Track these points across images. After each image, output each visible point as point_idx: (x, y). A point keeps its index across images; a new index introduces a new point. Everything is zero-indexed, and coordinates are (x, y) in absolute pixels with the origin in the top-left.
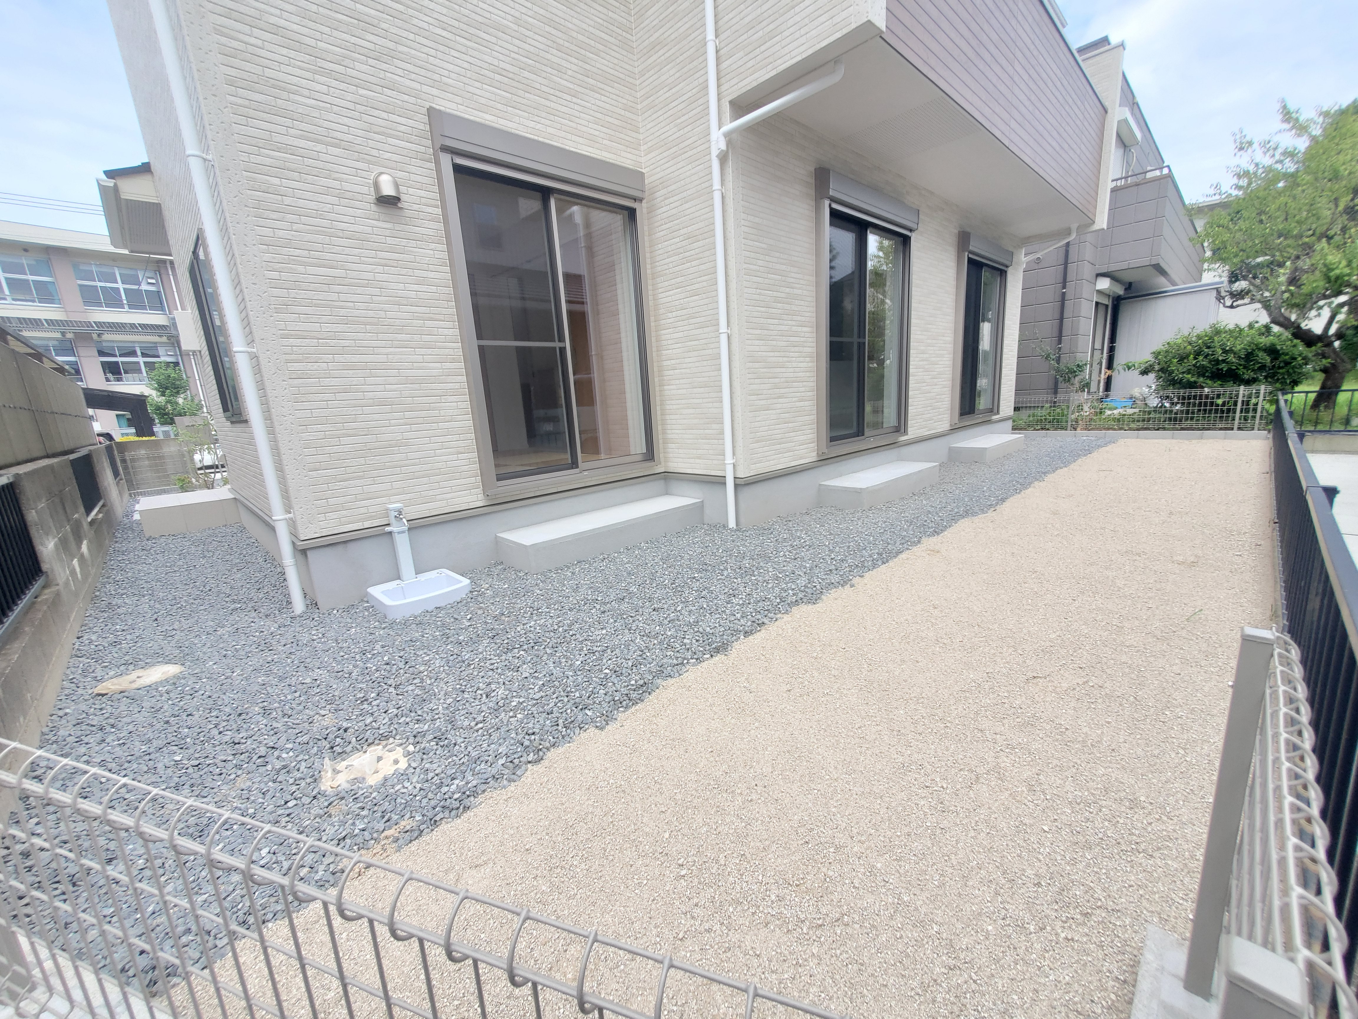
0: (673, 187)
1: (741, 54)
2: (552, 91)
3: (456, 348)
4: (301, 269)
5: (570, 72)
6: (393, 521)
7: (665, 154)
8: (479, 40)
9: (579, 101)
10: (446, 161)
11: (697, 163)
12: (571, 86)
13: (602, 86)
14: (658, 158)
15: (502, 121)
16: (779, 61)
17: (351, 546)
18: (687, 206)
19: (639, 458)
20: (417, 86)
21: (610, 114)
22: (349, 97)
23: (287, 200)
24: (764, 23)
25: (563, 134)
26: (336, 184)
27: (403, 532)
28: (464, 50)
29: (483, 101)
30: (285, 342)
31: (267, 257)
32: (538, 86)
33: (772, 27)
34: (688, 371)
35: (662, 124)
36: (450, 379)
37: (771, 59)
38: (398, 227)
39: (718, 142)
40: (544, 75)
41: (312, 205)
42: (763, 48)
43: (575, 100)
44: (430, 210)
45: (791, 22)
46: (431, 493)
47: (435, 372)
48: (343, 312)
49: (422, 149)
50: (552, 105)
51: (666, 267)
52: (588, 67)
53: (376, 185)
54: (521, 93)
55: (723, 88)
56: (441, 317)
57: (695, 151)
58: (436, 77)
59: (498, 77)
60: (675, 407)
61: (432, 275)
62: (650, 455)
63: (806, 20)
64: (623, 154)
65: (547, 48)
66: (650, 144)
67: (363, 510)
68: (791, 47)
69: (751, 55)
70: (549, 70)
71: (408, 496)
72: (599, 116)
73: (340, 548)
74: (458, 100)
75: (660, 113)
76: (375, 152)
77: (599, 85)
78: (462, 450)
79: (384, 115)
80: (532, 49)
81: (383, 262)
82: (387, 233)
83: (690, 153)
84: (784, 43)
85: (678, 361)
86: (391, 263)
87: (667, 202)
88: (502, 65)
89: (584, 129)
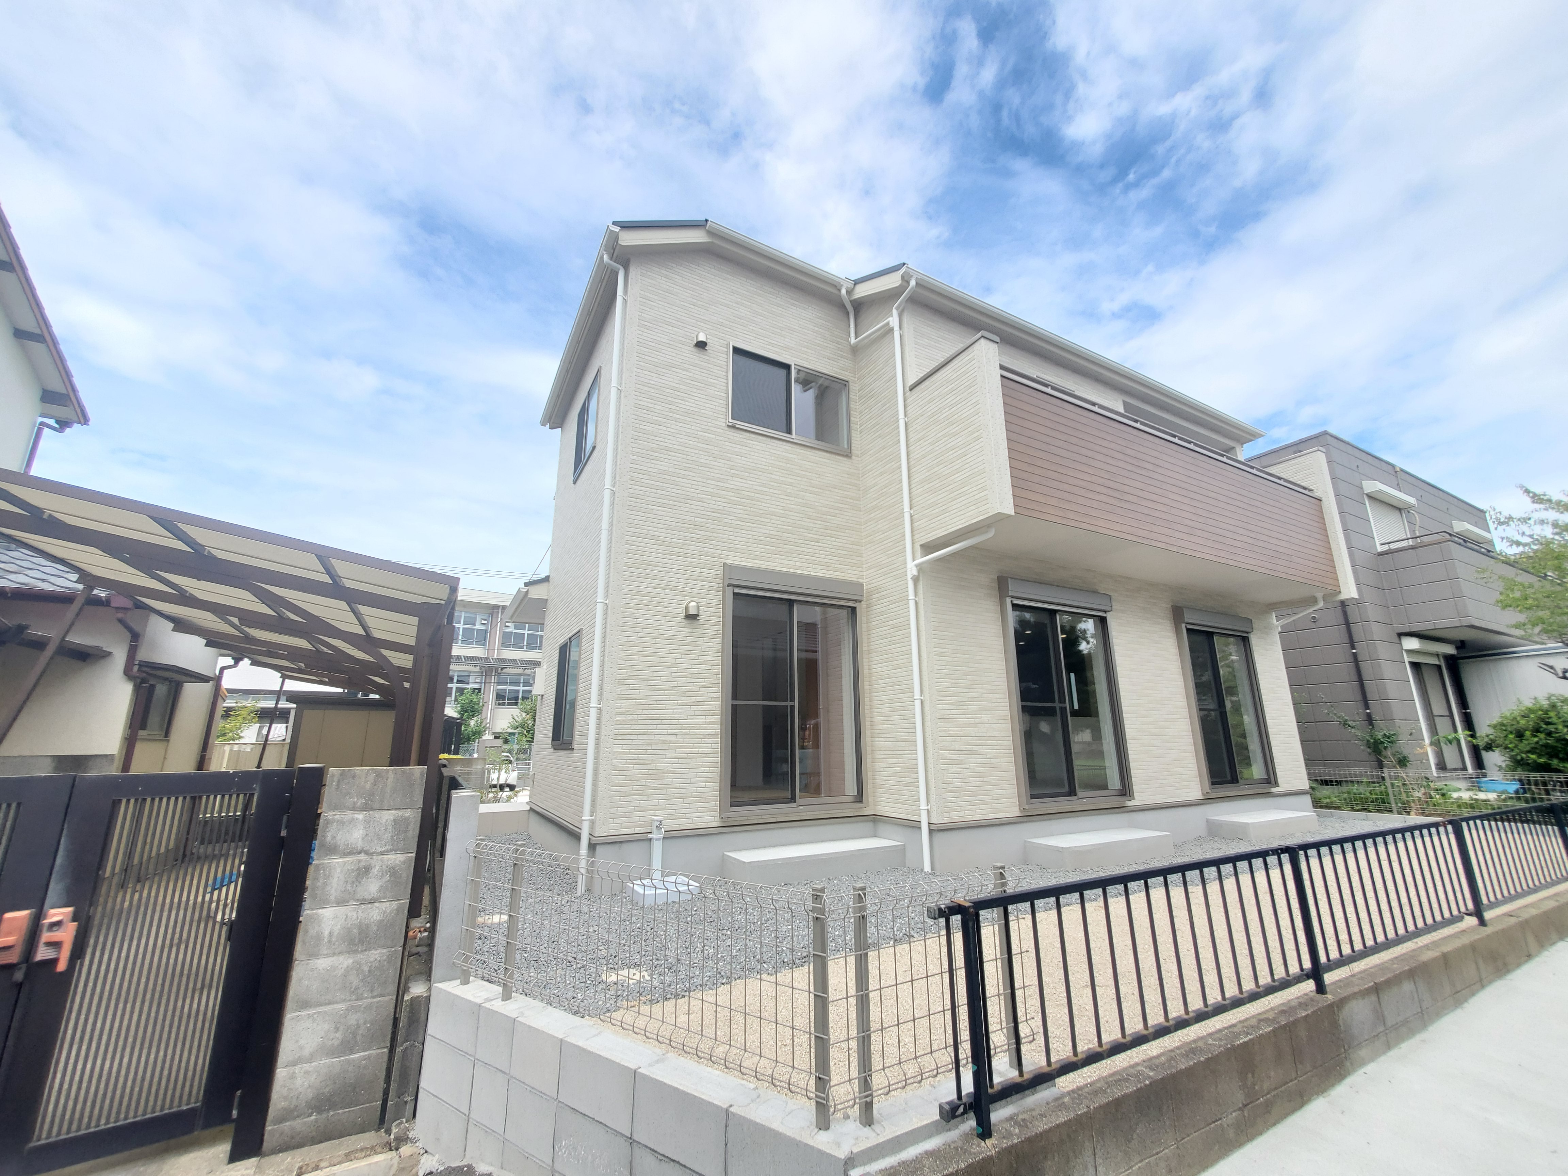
0: (884, 593)
1: (926, 519)
2: (802, 541)
3: (717, 706)
4: (636, 658)
5: (815, 529)
6: (654, 829)
7: (879, 572)
8: (759, 522)
9: (820, 544)
10: (730, 591)
11: (900, 579)
12: (815, 537)
13: (837, 533)
14: (874, 574)
15: (767, 563)
16: (949, 527)
17: (624, 845)
18: (893, 606)
19: (851, 799)
20: (720, 552)
21: (841, 548)
22: (682, 563)
23: (639, 621)
24: (940, 505)
25: (807, 565)
26: (665, 609)
27: (659, 839)
28: (750, 529)
29: (758, 554)
30: (619, 701)
31: (621, 652)
32: (793, 540)
33: (944, 507)
34: (893, 726)
35: (878, 553)
36: (710, 727)
37: (944, 525)
38: (694, 631)
39: (911, 569)
40: (798, 533)
41: (651, 622)
42: (939, 518)
43: (817, 544)
44: (715, 619)
45: (954, 507)
46: (683, 811)
47: (700, 722)
48: (653, 683)
49: (717, 585)
50: (802, 549)
51: (878, 646)
52: (828, 524)
53: (687, 608)
54: (781, 546)
55: (916, 537)
56: (711, 685)
57: (898, 572)
58: (732, 546)
59: (768, 539)
60: (883, 756)
61: (709, 658)
62: (860, 797)
63: (963, 507)
64: (850, 572)
65: (801, 519)
66: (869, 564)
67: (637, 819)
68: (955, 520)
69: (932, 521)
70: (801, 530)
71: (667, 812)
72: (833, 551)
73: (617, 846)
74: (742, 555)
75: (877, 546)
76: (690, 590)
77: (835, 533)
78: (709, 779)
79: (699, 570)
80: (791, 521)
81: (682, 652)
82: (688, 634)
83: (895, 573)
84: (951, 517)
85: (885, 718)
86: (686, 652)
87: (880, 602)
88: (772, 532)
89: (823, 560)
